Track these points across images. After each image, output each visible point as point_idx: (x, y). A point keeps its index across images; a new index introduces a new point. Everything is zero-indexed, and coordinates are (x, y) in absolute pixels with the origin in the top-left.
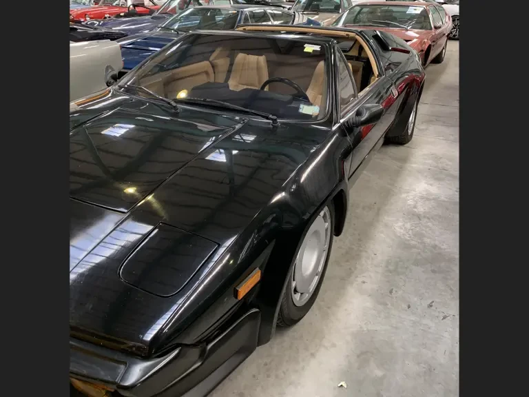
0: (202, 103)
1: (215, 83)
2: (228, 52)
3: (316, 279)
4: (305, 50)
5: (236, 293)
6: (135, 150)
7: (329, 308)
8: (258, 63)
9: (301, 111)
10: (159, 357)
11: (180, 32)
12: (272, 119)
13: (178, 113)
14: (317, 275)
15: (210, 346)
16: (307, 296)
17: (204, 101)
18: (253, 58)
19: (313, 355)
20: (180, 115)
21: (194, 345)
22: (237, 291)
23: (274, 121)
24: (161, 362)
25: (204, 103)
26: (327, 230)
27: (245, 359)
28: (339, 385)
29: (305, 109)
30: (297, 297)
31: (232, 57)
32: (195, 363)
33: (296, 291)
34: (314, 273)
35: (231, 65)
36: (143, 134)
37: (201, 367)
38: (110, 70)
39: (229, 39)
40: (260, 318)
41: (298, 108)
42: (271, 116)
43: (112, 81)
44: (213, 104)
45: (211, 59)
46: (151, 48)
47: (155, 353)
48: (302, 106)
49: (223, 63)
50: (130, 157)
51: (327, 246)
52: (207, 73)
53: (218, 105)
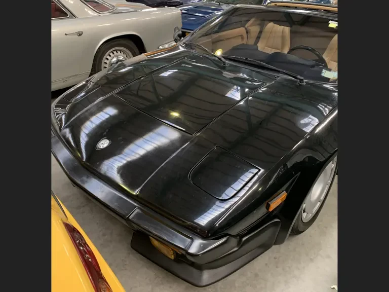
0: (244, 61)
1: (247, 45)
2: (259, 22)
3: (319, 204)
4: (330, 26)
5: (268, 206)
6: (176, 85)
7: (326, 228)
8: (283, 32)
9: (323, 75)
10: (213, 239)
11: (221, 3)
12: (300, 79)
13: (225, 67)
14: (319, 201)
15: (244, 239)
16: (310, 216)
17: (246, 59)
18: (279, 28)
19: (312, 260)
20: (227, 68)
21: (235, 236)
22: (269, 205)
23: (301, 80)
24: (214, 243)
25: (246, 61)
26: (332, 170)
27: (263, 253)
28: (332, 287)
29: (326, 74)
30: (304, 215)
31: (262, 26)
32: (234, 248)
33: (304, 211)
34: (318, 199)
35: (261, 32)
36: (182, 75)
37: (237, 252)
38: (177, 31)
39: (262, 12)
40: (280, 226)
41: (321, 72)
42: (299, 77)
43: (179, 38)
44: (252, 63)
45: (246, 26)
46: (197, 14)
47: (211, 236)
48: (324, 71)
49: (255, 30)
50: (173, 90)
51: (330, 182)
52: (242, 37)
53: (256, 63)
